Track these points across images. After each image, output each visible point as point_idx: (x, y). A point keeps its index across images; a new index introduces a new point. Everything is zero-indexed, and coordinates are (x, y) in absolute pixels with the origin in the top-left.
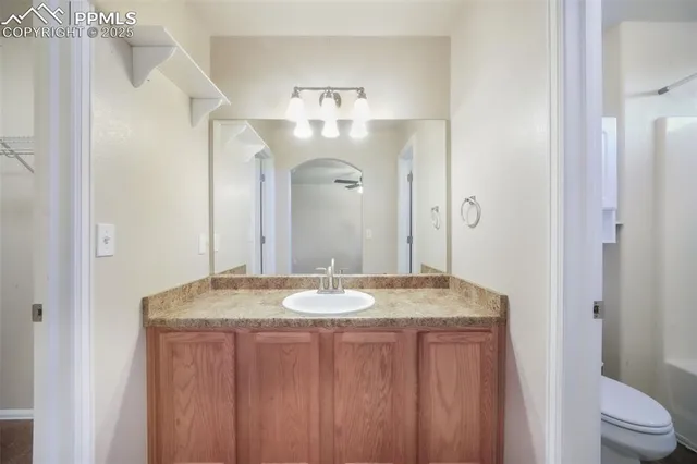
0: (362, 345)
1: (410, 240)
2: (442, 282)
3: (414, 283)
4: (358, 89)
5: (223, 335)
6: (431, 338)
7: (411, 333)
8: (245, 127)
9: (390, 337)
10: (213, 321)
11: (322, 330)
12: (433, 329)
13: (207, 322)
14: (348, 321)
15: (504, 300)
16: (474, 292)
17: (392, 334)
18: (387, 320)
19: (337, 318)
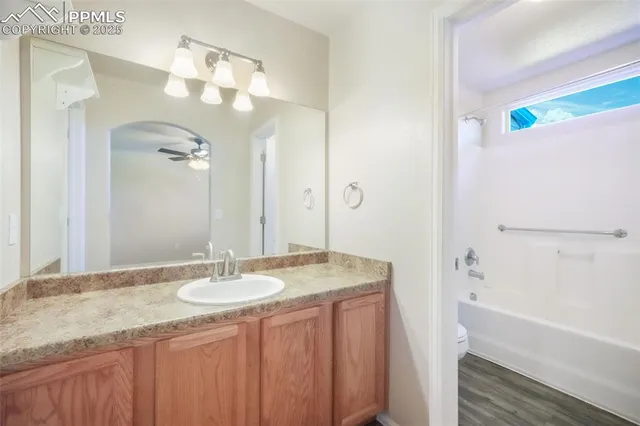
0: (288, 326)
1: (263, 220)
2: (322, 258)
3: (300, 260)
4: (255, 61)
5: (115, 355)
6: (344, 305)
7: (328, 305)
8: (81, 62)
9: (314, 312)
10: (100, 338)
11: (249, 319)
12: (345, 297)
13: (88, 342)
14: (278, 304)
15: (390, 266)
16: (359, 262)
17: (315, 308)
18: (311, 296)
19: (266, 302)
